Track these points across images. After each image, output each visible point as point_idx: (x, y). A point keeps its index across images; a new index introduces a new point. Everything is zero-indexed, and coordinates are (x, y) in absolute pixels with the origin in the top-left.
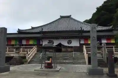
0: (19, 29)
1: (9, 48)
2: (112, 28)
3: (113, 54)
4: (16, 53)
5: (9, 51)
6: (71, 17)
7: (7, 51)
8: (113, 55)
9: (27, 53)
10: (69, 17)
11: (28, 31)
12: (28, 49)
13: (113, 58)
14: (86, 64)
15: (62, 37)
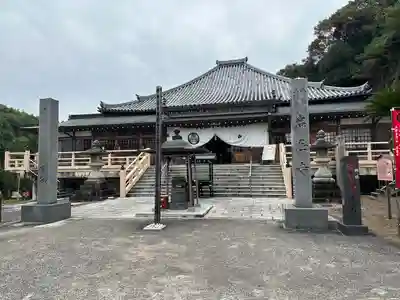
0: (102, 104)
1: (77, 156)
2: (366, 89)
3: (357, 167)
4: (93, 167)
5: (76, 165)
6: (248, 62)
7: (73, 163)
8: (356, 170)
9: (123, 168)
10: (242, 63)
11: (127, 108)
12: (127, 158)
13: (357, 177)
14: (285, 197)
15: (217, 121)
